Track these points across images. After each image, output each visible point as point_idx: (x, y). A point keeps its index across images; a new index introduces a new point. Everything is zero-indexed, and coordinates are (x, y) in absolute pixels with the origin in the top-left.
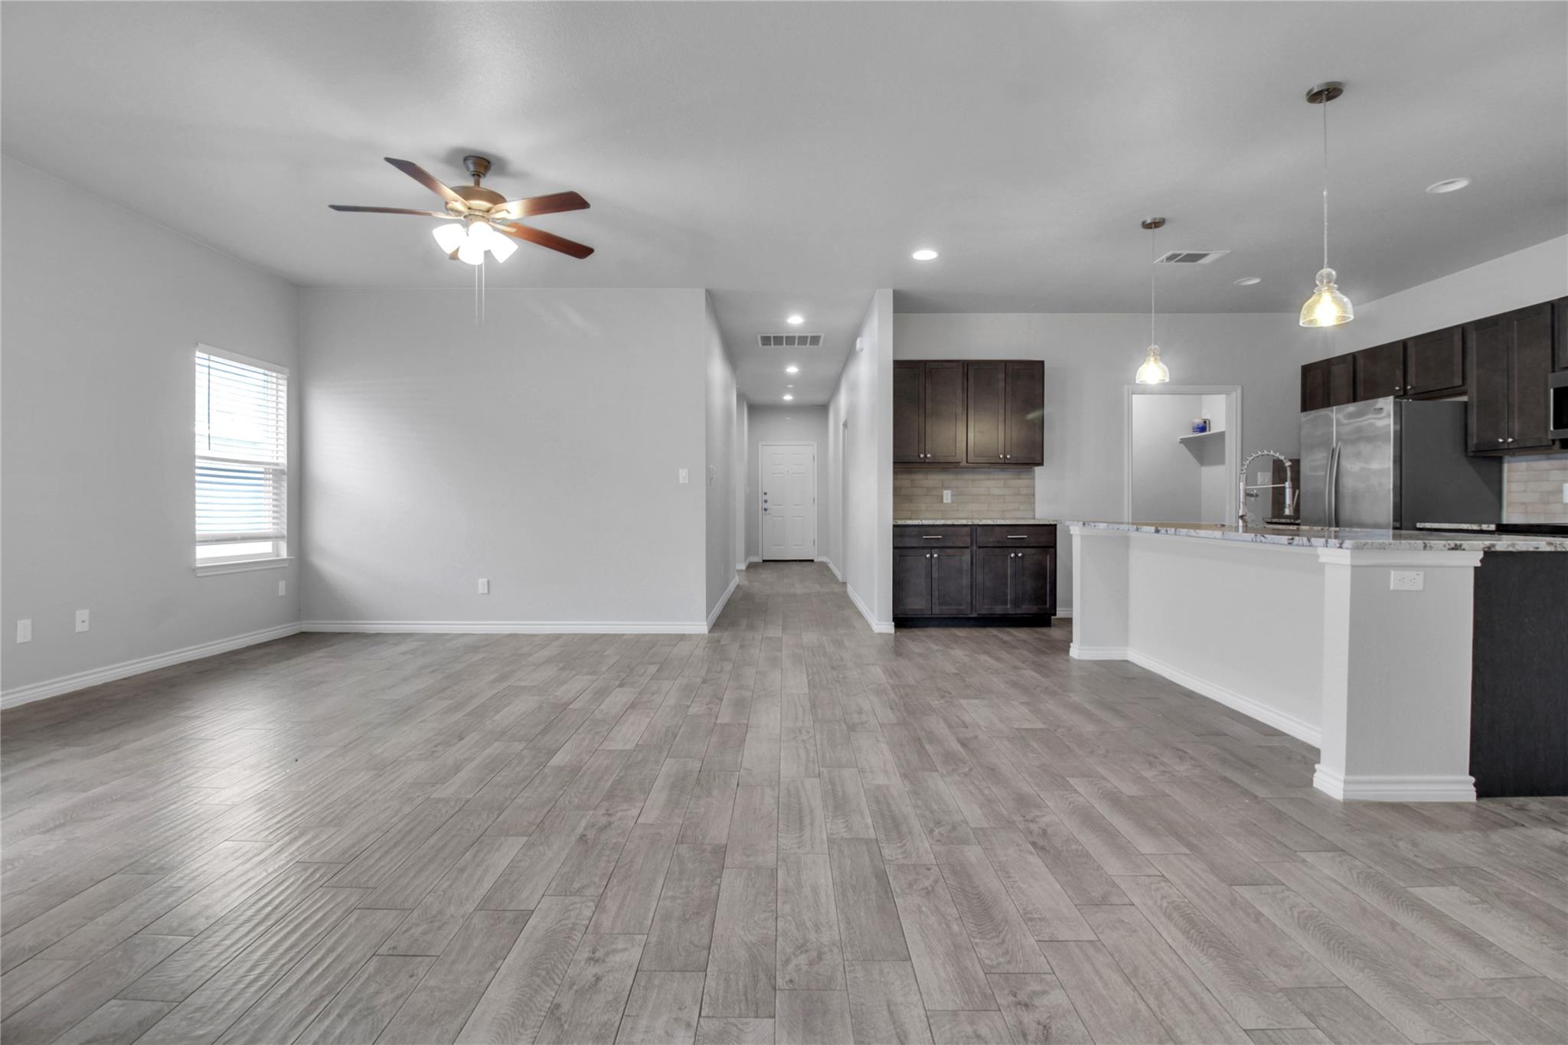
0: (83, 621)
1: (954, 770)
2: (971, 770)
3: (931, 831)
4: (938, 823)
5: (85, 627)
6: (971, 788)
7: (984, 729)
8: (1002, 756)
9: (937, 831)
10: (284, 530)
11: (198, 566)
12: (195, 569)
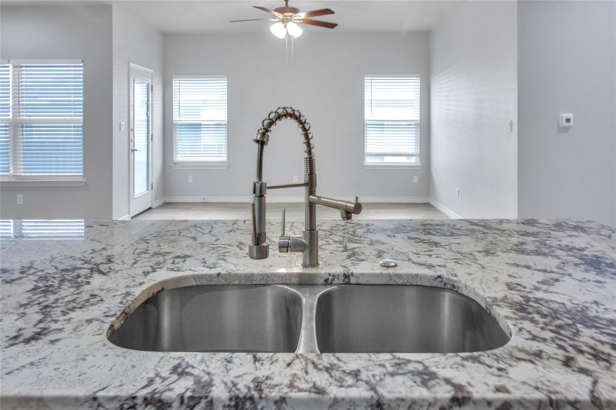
10: (419, 152)
11: (365, 165)
12: (363, 166)
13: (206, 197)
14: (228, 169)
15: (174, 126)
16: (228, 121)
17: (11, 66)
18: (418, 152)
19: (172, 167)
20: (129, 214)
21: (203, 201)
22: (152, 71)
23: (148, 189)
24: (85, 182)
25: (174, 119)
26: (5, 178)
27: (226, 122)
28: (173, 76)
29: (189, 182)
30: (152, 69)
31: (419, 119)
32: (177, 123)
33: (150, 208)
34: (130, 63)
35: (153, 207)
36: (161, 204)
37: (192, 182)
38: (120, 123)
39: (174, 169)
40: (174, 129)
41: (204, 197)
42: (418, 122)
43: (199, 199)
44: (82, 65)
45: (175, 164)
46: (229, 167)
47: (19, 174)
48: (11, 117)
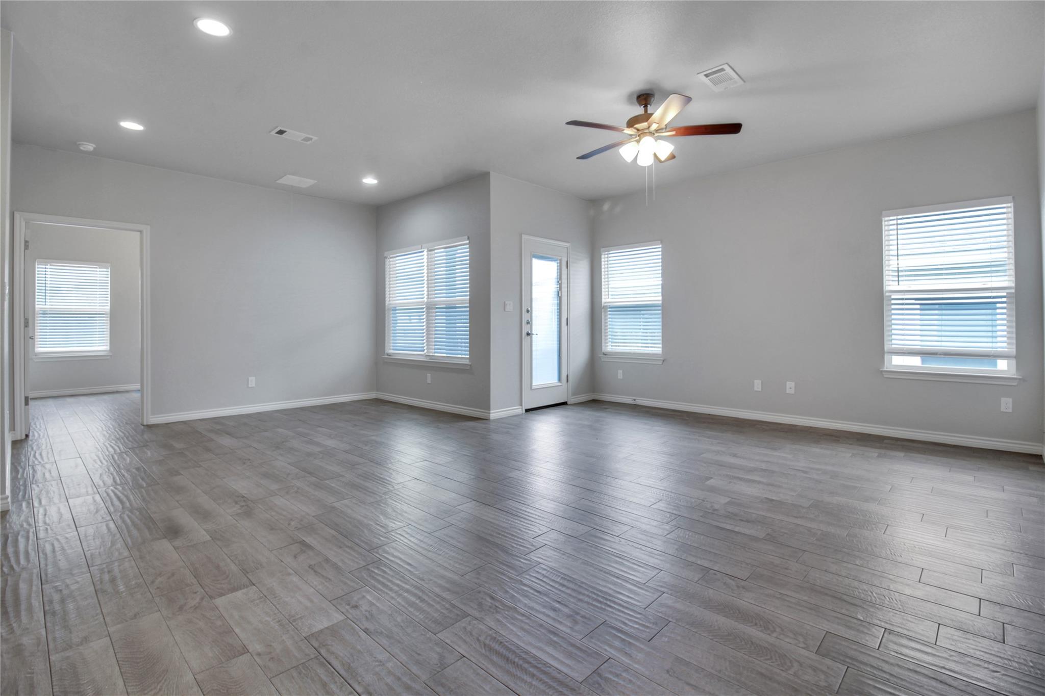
0: (790, 388)
1: (302, 520)
2: (289, 524)
3: (298, 489)
4: (296, 492)
5: (792, 391)
6: (284, 513)
7: (291, 571)
8: (266, 544)
9: (296, 489)
10: (1015, 350)
11: (885, 369)
12: (882, 372)
13: (637, 398)
14: (662, 364)
15: (603, 310)
16: (663, 300)
17: (426, 250)
18: (1013, 350)
19: (600, 357)
20: (521, 405)
21: (633, 402)
22: (568, 245)
23: (560, 380)
24: (470, 365)
25: (603, 301)
26: (420, 357)
27: (661, 302)
28: (602, 249)
29: (619, 378)
30: (568, 242)
31: (1013, 285)
32: (606, 306)
33: (565, 403)
34: (523, 235)
35: (569, 403)
36: (586, 400)
37: (621, 378)
38: (505, 302)
39: (602, 360)
40: (603, 314)
41: (635, 398)
42: (1013, 291)
43: (628, 400)
44: (468, 241)
45: (606, 355)
46: (663, 361)
47: (431, 354)
48: (425, 300)
